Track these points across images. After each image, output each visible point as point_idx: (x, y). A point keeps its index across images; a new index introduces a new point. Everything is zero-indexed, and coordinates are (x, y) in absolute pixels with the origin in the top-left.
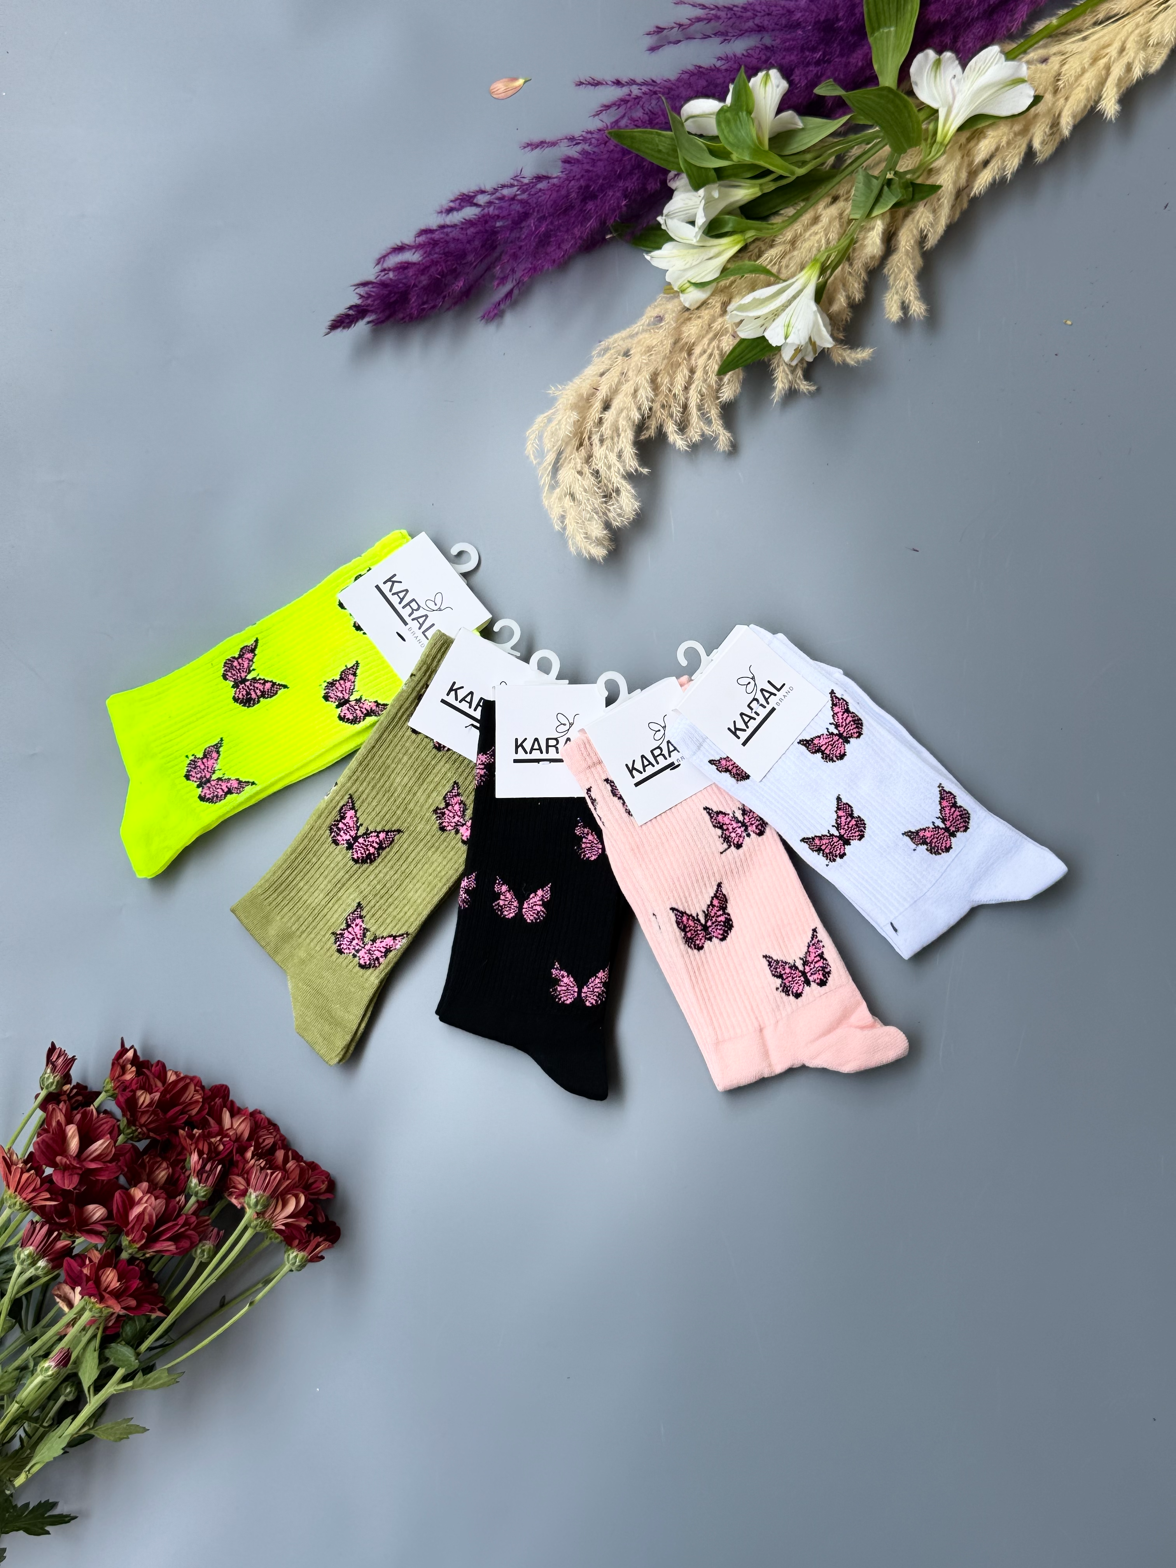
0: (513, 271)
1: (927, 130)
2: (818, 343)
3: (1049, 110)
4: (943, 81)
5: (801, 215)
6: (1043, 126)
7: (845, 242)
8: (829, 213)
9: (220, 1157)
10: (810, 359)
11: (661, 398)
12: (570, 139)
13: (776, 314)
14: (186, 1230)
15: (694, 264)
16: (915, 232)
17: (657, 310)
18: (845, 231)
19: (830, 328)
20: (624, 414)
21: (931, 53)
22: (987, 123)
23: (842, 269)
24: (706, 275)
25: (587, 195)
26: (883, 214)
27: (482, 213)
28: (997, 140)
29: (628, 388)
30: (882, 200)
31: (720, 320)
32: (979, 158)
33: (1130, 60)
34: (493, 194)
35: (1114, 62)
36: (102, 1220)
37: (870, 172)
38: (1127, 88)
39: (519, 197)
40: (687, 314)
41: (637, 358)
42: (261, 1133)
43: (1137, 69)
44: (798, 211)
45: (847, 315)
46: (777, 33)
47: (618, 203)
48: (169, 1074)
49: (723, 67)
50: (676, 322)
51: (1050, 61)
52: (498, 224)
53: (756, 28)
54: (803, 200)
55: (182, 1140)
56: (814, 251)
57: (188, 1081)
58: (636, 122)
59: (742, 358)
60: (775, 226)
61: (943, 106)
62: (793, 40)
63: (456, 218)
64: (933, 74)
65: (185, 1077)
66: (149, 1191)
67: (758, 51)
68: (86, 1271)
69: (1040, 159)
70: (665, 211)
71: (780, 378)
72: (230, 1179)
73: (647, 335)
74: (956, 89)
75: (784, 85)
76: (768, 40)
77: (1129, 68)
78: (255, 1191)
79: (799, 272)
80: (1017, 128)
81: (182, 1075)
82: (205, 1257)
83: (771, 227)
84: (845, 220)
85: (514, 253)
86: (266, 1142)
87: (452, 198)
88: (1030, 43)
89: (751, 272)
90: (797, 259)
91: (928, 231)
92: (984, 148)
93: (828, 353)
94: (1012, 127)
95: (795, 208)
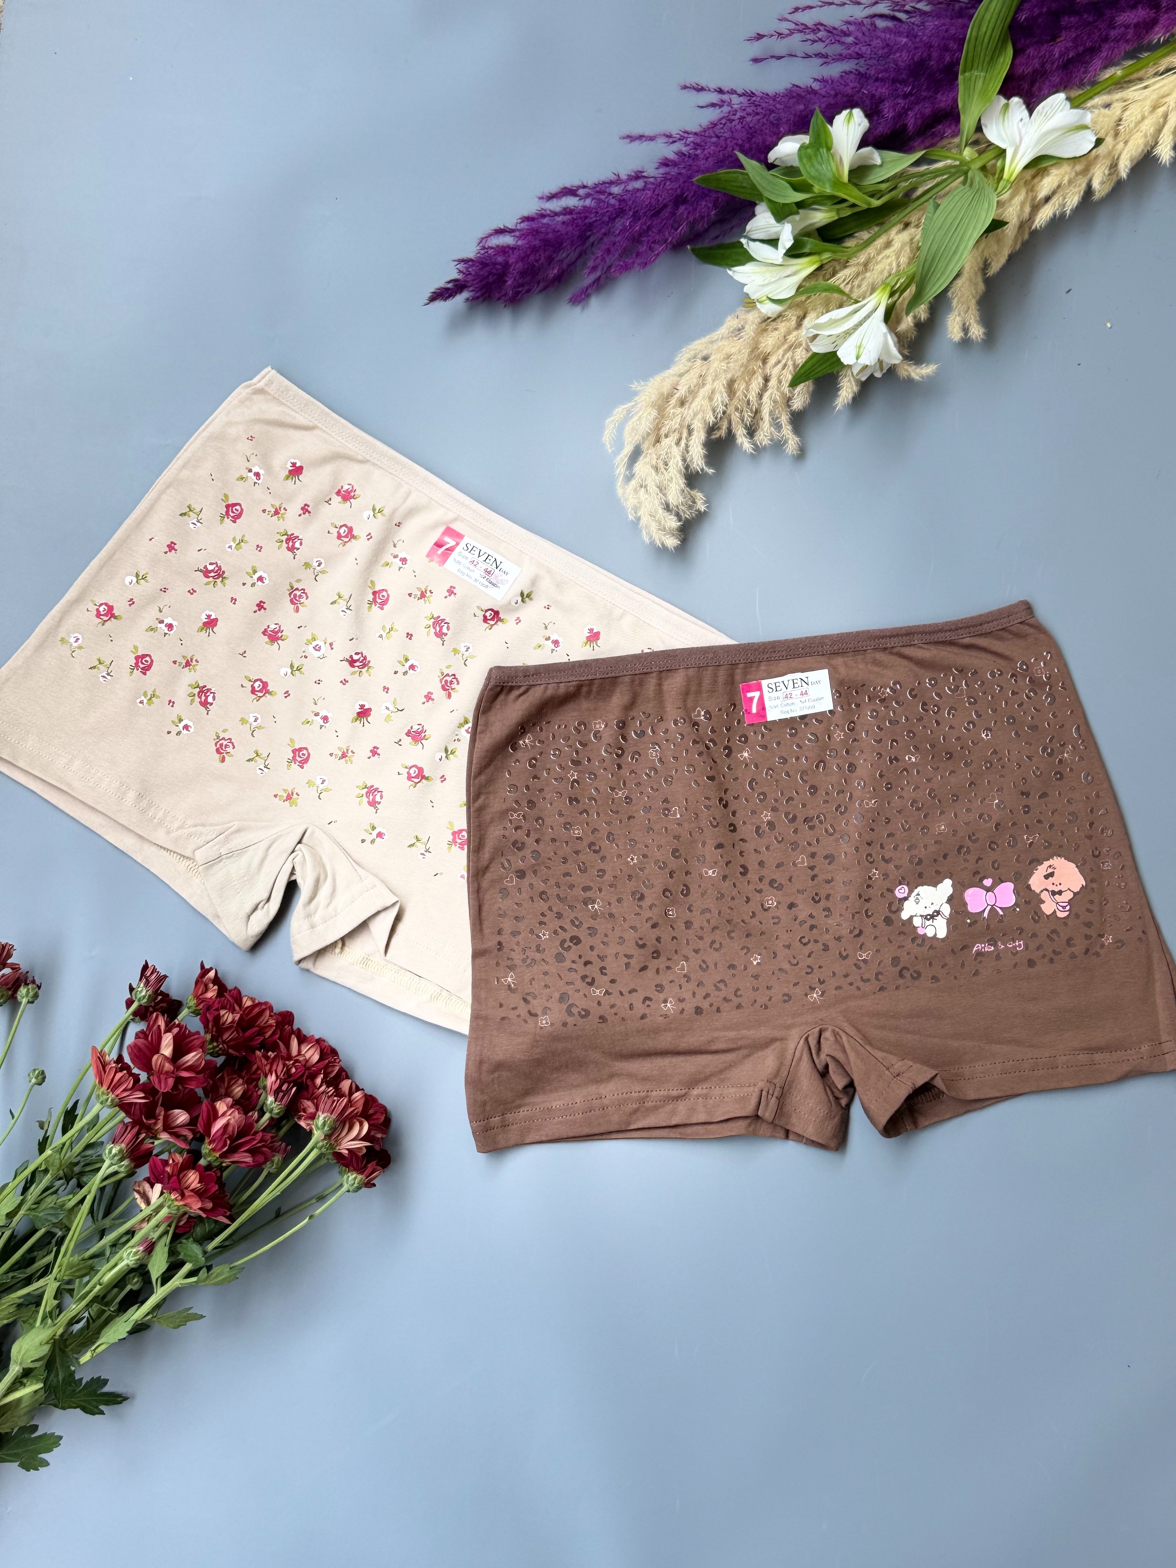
1: (995, 167)
2: (887, 360)
4: (1010, 123)
5: (874, 240)
6: (1103, 168)
8: (901, 238)
9: (294, 1079)
10: (878, 374)
11: (735, 402)
13: (848, 333)
15: (773, 280)
16: (979, 259)
17: (737, 321)
18: (914, 255)
19: (898, 346)
20: (700, 416)
22: (1050, 164)
24: (783, 292)
27: (581, 204)
28: (1059, 179)
29: (704, 392)
31: (795, 333)
32: (1042, 193)
34: (594, 188)
35: (1170, 112)
36: (185, 1124)
40: (764, 324)
41: (716, 364)
44: (873, 235)
45: (913, 335)
48: (245, 999)
49: (820, 92)
50: (755, 332)
51: (1113, 106)
54: (877, 225)
55: (258, 1060)
56: (886, 274)
59: (814, 371)
60: (849, 250)
61: (1010, 147)
63: (556, 205)
64: (1001, 117)
65: (262, 1004)
66: (231, 1106)
67: (851, 78)
68: (168, 1171)
69: (1098, 196)
70: (748, 228)
71: (844, 388)
72: (302, 1102)
73: (725, 342)
74: (1023, 132)
75: (866, 123)
78: (323, 1114)
79: (871, 294)
80: (1078, 168)
81: (257, 1003)
82: (274, 1169)
83: (845, 249)
84: (915, 245)
86: (334, 1071)
88: (1096, 90)
89: (826, 290)
90: (870, 280)
91: (992, 260)
92: (1046, 185)
93: (895, 370)
94: (1073, 167)
95: (869, 233)
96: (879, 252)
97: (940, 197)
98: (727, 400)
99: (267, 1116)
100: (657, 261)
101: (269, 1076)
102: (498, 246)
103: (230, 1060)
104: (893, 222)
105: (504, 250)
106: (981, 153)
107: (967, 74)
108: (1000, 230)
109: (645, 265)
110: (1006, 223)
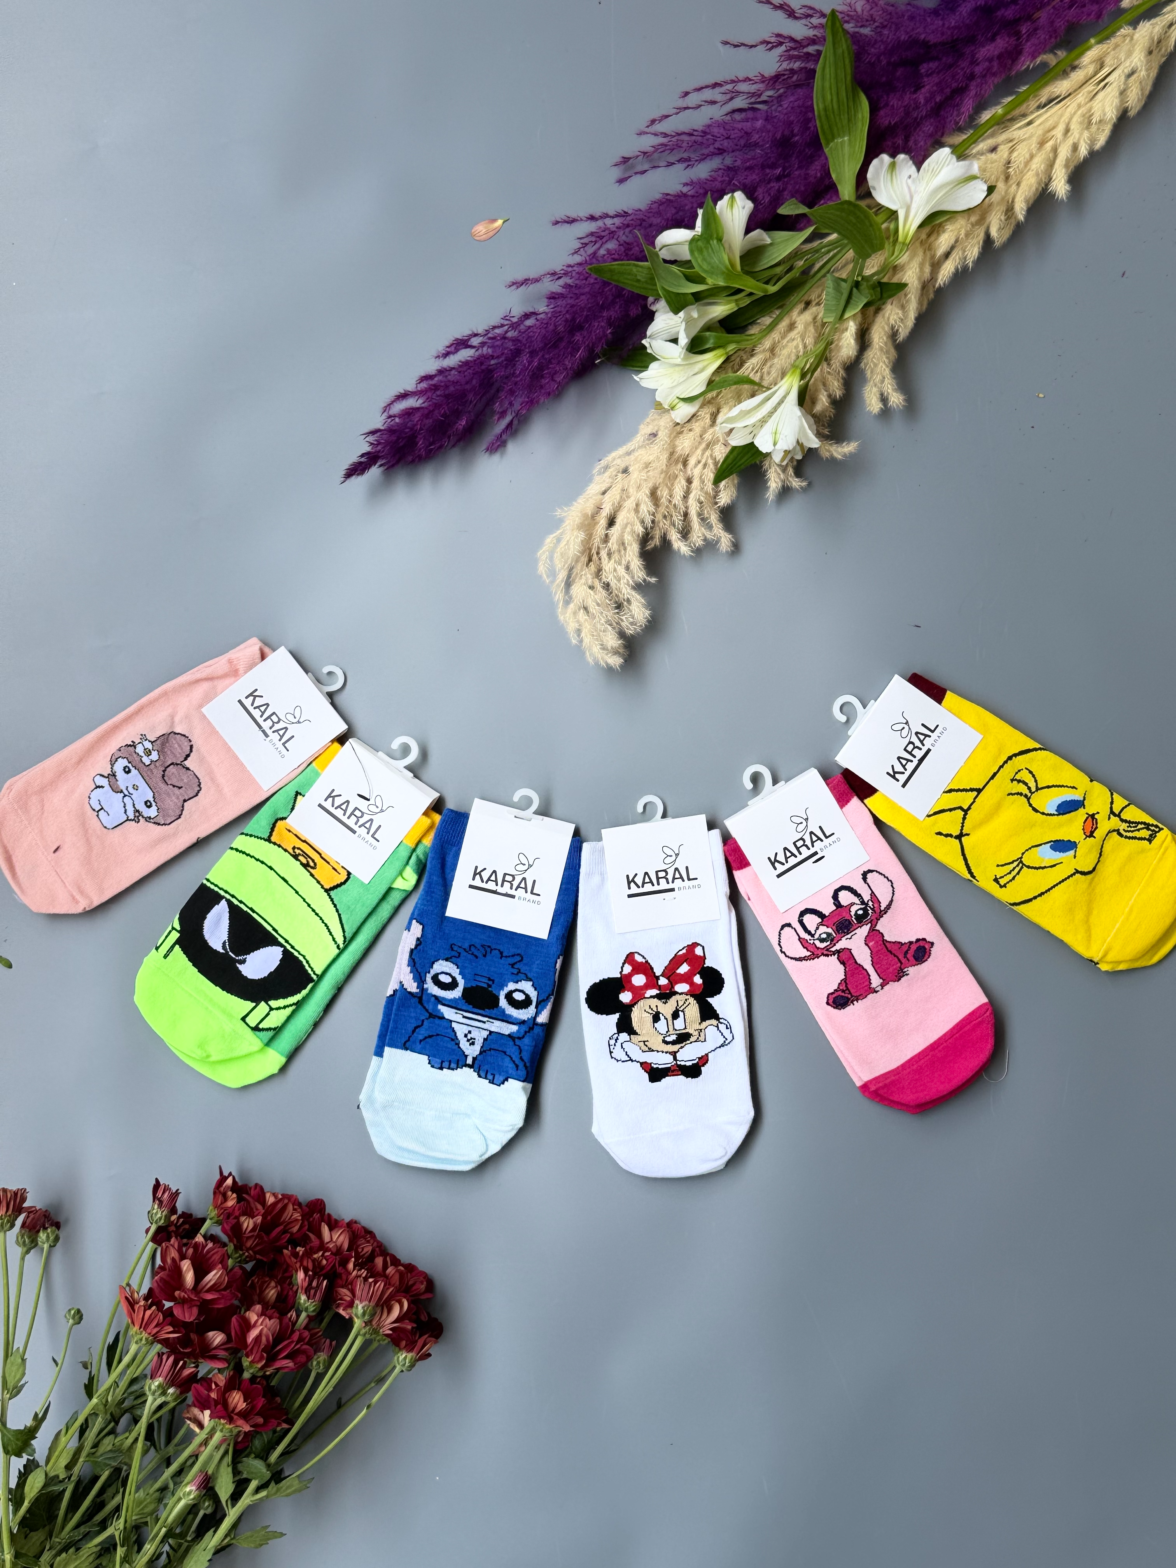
0: (511, 404)
1: (888, 229)
2: (805, 444)
3: (1003, 199)
4: (899, 182)
5: (777, 324)
6: (999, 213)
7: (821, 346)
8: (803, 321)
9: (324, 1272)
10: (799, 457)
11: (662, 510)
12: (552, 274)
13: (763, 421)
14: (302, 1345)
15: (682, 380)
16: (886, 328)
17: (651, 426)
18: (820, 333)
19: (815, 427)
20: (628, 528)
21: (885, 158)
22: (945, 218)
23: (821, 370)
24: (693, 390)
25: (574, 327)
26: (854, 315)
27: (477, 354)
28: (955, 233)
29: (630, 504)
30: (852, 301)
31: (711, 431)
32: (940, 251)
33: (1076, 141)
34: (486, 335)
35: (1060, 145)
36: (222, 1345)
37: (837, 275)
38: (1075, 167)
39: (510, 334)
40: (678, 428)
41: (636, 475)
42: (359, 1243)
43: (1083, 148)
44: (775, 319)
45: (831, 412)
46: (737, 153)
47: (604, 332)
48: (268, 1195)
49: (689, 193)
50: (670, 437)
51: (999, 149)
52: (493, 362)
53: (716, 151)
54: (777, 308)
55: (287, 1259)
56: (793, 357)
57: (286, 1201)
58: (613, 256)
59: (735, 465)
60: (753, 337)
61: (901, 208)
62: (754, 159)
63: (453, 361)
64: (889, 177)
65: (285, 1196)
66: (263, 1314)
67: (720, 173)
68: (213, 1395)
69: (997, 244)
70: (649, 333)
71: (772, 479)
72: (337, 1292)
73: (643, 452)
74: (913, 189)
75: (750, 205)
76: (728, 161)
77: (1075, 148)
78: (361, 1301)
79: (782, 379)
80: (973, 219)
81: (280, 1197)
82: (321, 1368)
83: (749, 338)
84: (819, 324)
85: (510, 389)
86: (365, 1250)
87: (448, 344)
88: (979, 134)
89: (735, 383)
90: (778, 366)
91: (900, 326)
92: (944, 241)
93: (814, 451)
94: (970, 219)
95: (771, 317)
96: (784, 336)
97: (838, 270)
98: (652, 509)
99: (304, 1316)
103: (259, 1265)
104: (793, 304)
108: (903, 293)
110: (908, 288)
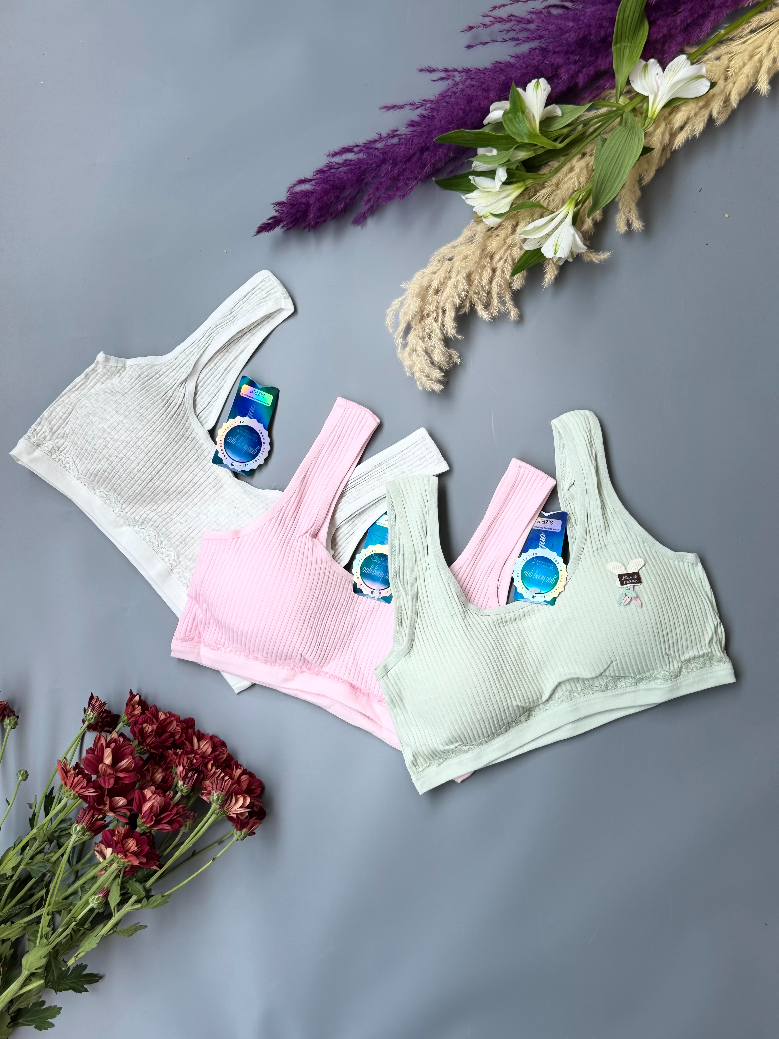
1: (641, 108)
2: (576, 251)
4: (649, 77)
5: (562, 167)
6: (719, 101)
8: (580, 165)
10: (570, 260)
11: (473, 289)
13: (548, 235)
15: (493, 201)
16: (636, 176)
17: (471, 231)
18: (590, 176)
19: (583, 239)
20: (450, 300)
22: (680, 103)
24: (501, 209)
28: (688, 113)
29: (451, 283)
31: (511, 237)
32: (677, 125)
33: (775, 56)
35: (764, 58)
36: (124, 806)
38: (774, 74)
40: (490, 232)
41: (458, 263)
42: (218, 751)
44: (562, 163)
45: (593, 231)
48: (160, 713)
50: (484, 237)
51: (722, 58)
54: (563, 156)
55: (171, 757)
56: (571, 191)
57: (172, 718)
59: (526, 263)
60: (545, 175)
61: (651, 95)
64: (643, 74)
65: (171, 715)
66: (155, 793)
68: (115, 839)
69: (718, 123)
71: (549, 273)
72: (202, 783)
73: (463, 247)
74: (659, 83)
75: (549, 88)
77: (775, 61)
78: (216, 791)
79: (562, 205)
80: (701, 104)
81: (168, 715)
82: (187, 829)
83: (542, 176)
89: (529, 205)
90: (560, 196)
91: (645, 175)
92: (679, 118)
93: (581, 256)
94: (697, 104)
95: (558, 162)
96: (566, 175)
97: (606, 133)
98: (467, 287)
99: (179, 794)
100: (412, 193)
101: (178, 767)
102: (302, 191)
103: (152, 757)
104: (575, 153)
105: (306, 194)
106: (631, 99)
107: (618, 45)
108: (649, 154)
109: (403, 196)
110: (653, 149)
